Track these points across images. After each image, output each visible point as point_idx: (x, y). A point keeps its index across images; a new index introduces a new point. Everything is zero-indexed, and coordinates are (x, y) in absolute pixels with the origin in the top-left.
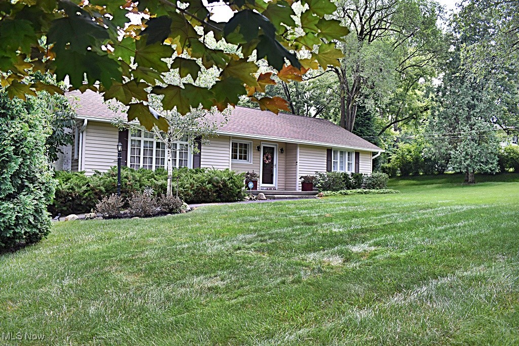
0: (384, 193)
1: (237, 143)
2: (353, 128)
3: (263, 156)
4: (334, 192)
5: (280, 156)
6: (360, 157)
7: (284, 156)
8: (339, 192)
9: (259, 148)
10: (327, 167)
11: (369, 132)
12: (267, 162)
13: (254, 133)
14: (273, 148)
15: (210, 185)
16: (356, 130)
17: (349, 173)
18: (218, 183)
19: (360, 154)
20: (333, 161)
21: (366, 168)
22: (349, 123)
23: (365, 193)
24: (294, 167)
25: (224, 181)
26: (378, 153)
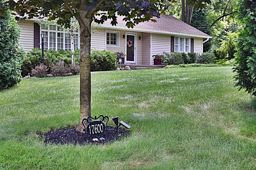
0: (211, 66)
1: (109, 33)
2: (190, 21)
3: (127, 42)
4: (176, 66)
5: (139, 42)
6: (194, 41)
7: (141, 42)
8: (179, 65)
9: (124, 36)
10: (171, 49)
11: (203, 24)
12: (130, 46)
13: (121, 26)
14: (134, 36)
15: (95, 60)
16: (193, 23)
17: (186, 53)
18: (100, 58)
19: (194, 40)
20: (175, 44)
21: (199, 50)
22: (188, 18)
23: (197, 66)
24: (149, 49)
25: (104, 57)
26: (207, 39)
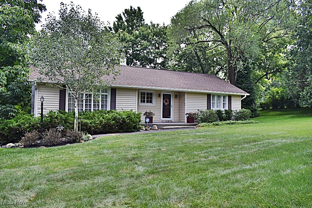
0: (247, 123)
2: (235, 80)
3: (163, 100)
4: (208, 124)
5: (175, 100)
7: (178, 100)
8: (213, 123)
9: (159, 95)
10: (207, 107)
11: (247, 82)
12: (166, 104)
14: (170, 95)
15: (113, 122)
16: (238, 81)
17: (222, 109)
18: (119, 120)
19: (232, 97)
20: (211, 102)
21: (237, 106)
22: (233, 77)
23: (232, 124)
24: (184, 107)
25: (124, 118)
